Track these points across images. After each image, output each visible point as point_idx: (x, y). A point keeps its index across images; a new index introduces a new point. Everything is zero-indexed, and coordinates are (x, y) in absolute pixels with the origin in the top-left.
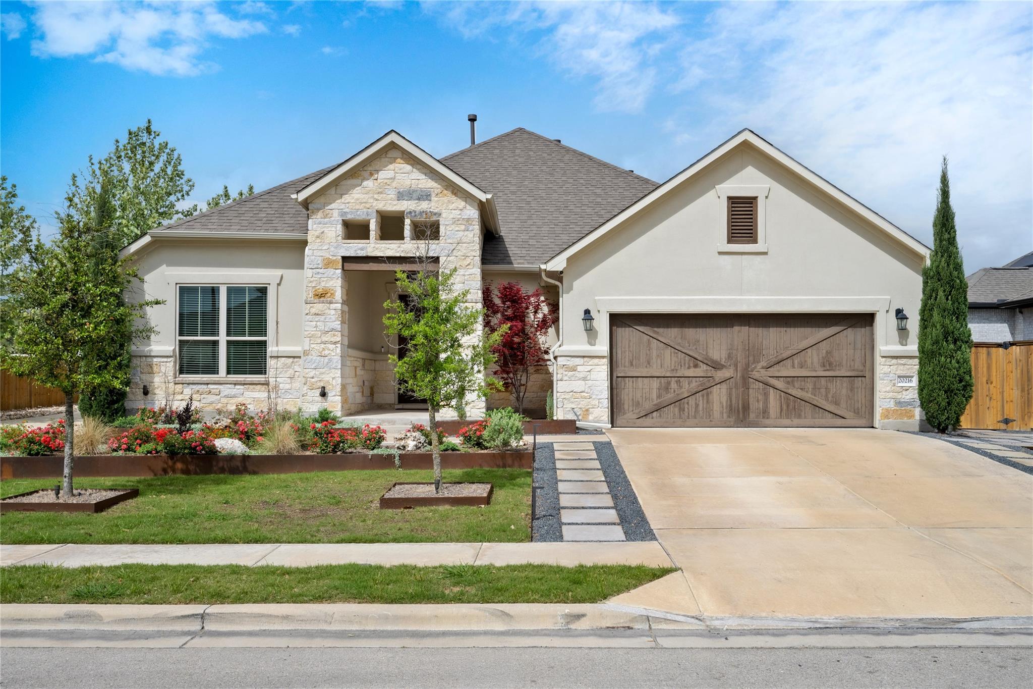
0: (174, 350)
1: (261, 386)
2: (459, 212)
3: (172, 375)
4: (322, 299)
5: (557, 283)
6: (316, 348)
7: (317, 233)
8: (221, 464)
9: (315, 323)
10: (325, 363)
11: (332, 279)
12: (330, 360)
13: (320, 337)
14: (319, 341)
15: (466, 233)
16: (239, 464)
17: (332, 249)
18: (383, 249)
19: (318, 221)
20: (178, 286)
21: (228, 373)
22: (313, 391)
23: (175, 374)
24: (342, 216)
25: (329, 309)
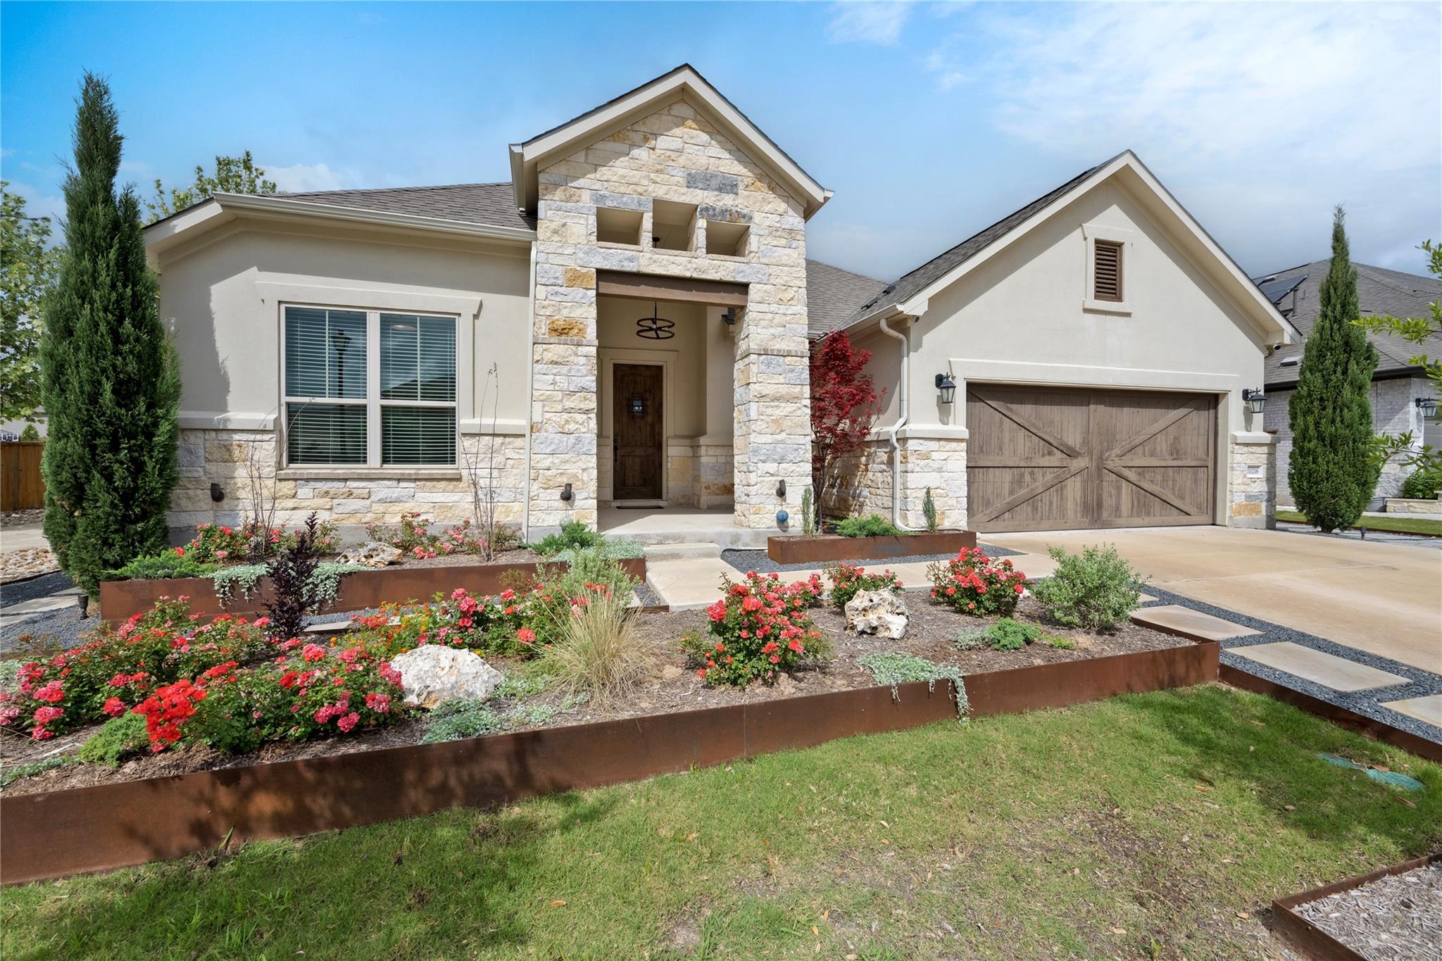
0: (277, 421)
1: (447, 483)
2: (778, 218)
3: (273, 464)
4: (563, 337)
5: (901, 336)
6: (554, 419)
7: (554, 225)
8: (436, 777)
9: (552, 377)
10: (570, 445)
11: (580, 304)
12: (578, 440)
13: (561, 401)
14: (559, 408)
15: (787, 251)
16: (501, 766)
17: (581, 255)
18: (664, 262)
19: (555, 205)
20: (283, 307)
21: (385, 460)
22: (549, 491)
23: (279, 463)
24: (597, 201)
25: (576, 354)
